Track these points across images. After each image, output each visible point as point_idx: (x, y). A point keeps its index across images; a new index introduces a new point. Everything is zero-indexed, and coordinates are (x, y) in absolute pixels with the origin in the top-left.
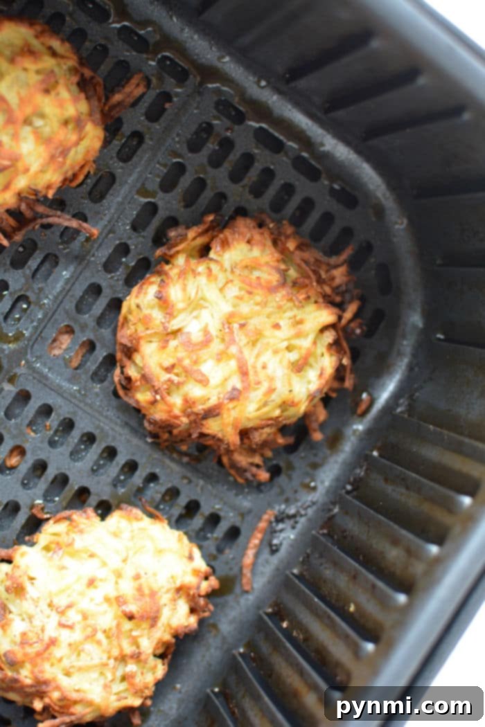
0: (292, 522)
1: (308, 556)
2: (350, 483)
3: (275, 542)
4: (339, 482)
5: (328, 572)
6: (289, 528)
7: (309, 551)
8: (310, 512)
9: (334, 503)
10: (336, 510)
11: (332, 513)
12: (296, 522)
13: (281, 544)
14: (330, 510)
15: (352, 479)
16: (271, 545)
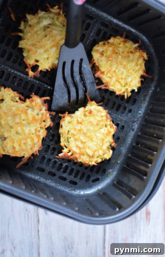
0: (136, 122)
1: (142, 129)
2: (149, 110)
3: (133, 128)
4: (146, 110)
5: (148, 130)
6: (136, 124)
7: (142, 128)
8: (140, 119)
9: (146, 116)
10: (147, 117)
11: (146, 118)
12: (137, 122)
13: (135, 128)
14: (145, 117)
15: (149, 109)
16: (132, 129)
